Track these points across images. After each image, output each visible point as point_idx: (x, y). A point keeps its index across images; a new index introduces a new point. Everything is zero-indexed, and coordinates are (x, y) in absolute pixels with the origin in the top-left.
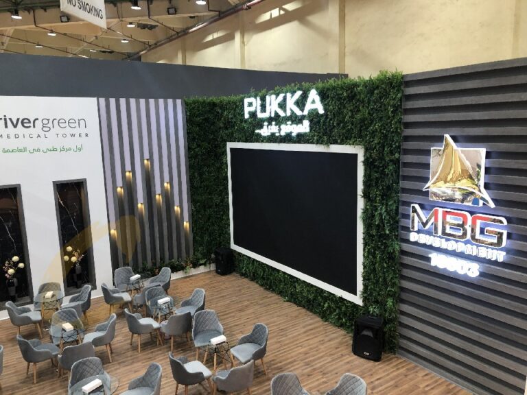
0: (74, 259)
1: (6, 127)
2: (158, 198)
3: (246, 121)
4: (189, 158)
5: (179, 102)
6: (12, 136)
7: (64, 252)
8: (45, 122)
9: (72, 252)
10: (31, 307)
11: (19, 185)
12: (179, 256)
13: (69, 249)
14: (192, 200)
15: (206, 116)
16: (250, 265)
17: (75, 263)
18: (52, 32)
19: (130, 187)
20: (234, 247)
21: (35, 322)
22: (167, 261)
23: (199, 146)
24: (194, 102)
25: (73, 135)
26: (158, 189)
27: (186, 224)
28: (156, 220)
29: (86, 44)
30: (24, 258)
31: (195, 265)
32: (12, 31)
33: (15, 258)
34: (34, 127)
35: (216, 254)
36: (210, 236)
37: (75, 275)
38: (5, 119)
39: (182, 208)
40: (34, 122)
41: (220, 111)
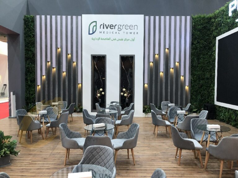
1: (104, 28)
2: (172, 70)
3: (229, 18)
4: (192, 49)
5: (188, 18)
6: (105, 33)
7: (121, 91)
8: (119, 26)
9: (125, 91)
11: (106, 55)
14: (192, 73)
15: (204, 25)
16: (227, 113)
17: (126, 97)
19: (157, 63)
20: (217, 103)
23: (198, 42)
24: (198, 18)
25: (131, 33)
26: (172, 66)
27: (187, 88)
30: (104, 90)
33: (101, 89)
34: (115, 28)
36: (202, 97)
37: (125, 103)
38: (104, 25)
39: (185, 77)
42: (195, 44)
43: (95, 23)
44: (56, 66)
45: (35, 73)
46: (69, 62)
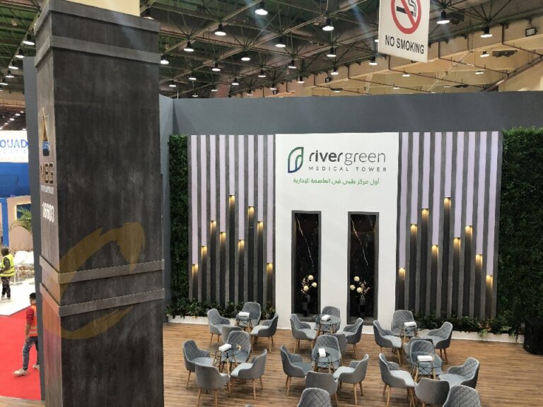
0: (359, 290)
1: (317, 160)
2: (457, 242)
4: (501, 200)
5: (495, 135)
6: (320, 169)
7: (351, 281)
8: (348, 156)
9: (359, 282)
11: (320, 212)
13: (357, 279)
14: (502, 251)
17: (360, 293)
18: (406, 73)
19: (425, 227)
25: (371, 169)
26: (457, 232)
27: (489, 278)
28: (451, 267)
29: (438, 81)
31: (496, 330)
33: (311, 277)
38: (317, 154)
39: (486, 257)
40: (339, 156)
42: (509, 190)
43: (300, 150)
44: (226, 229)
45: (187, 241)
46: (251, 222)
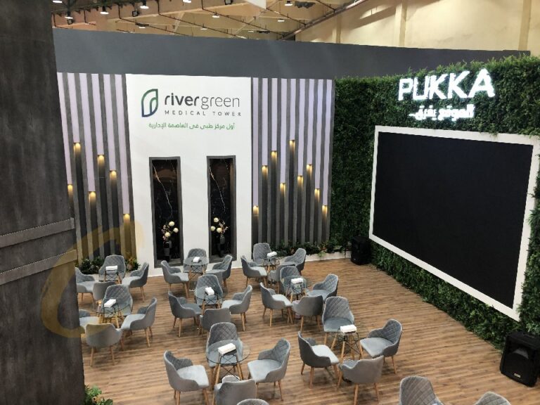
0: (219, 230)
1: (173, 104)
2: (300, 179)
3: (399, 104)
4: (334, 140)
5: (329, 82)
6: (177, 112)
7: (212, 223)
8: (205, 100)
9: (218, 223)
10: (181, 268)
11: (179, 158)
12: (315, 239)
13: (216, 220)
14: (334, 184)
15: (356, 97)
16: (389, 259)
17: (220, 233)
18: (216, 14)
19: (274, 167)
20: (373, 237)
21: (184, 282)
22: (303, 242)
23: (345, 128)
24: (345, 83)
25: (227, 114)
26: (300, 172)
27: (325, 208)
28: (295, 201)
29: (245, 25)
30: (179, 224)
31: (330, 250)
32: (183, 15)
33: (172, 223)
34: (195, 105)
35: (353, 242)
36: (348, 222)
37: (219, 245)
38: (172, 97)
39: (322, 192)
40: (196, 99)
41: (371, 92)
42: (339, 132)
43: (155, 92)
46: (102, 172)
